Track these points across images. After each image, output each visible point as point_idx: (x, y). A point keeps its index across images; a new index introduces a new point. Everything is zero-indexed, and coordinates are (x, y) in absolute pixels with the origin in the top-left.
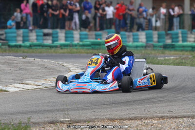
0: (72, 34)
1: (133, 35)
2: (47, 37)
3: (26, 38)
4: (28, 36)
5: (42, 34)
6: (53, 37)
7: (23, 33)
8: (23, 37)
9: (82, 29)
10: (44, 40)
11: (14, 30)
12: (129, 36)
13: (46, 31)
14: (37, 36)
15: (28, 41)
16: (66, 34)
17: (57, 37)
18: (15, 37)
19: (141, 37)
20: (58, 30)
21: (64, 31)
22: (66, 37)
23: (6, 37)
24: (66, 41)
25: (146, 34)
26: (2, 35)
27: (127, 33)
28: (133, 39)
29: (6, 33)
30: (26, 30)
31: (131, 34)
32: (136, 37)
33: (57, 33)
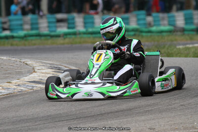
0: (93, 18)
1: (169, 17)
2: (62, 24)
3: (34, 26)
4: (37, 24)
5: (54, 20)
6: (69, 23)
7: (32, 19)
8: (32, 24)
9: (105, 12)
10: (57, 27)
11: (19, 16)
12: (163, 19)
13: (60, 16)
14: (49, 22)
15: (37, 29)
16: (84, 19)
17: (74, 23)
18: (21, 25)
19: (178, 18)
20: (75, 15)
21: (82, 15)
22: (85, 23)
23: (10, 26)
24: (85, 27)
25: (185, 15)
26: (4, 23)
27: (161, 15)
28: (169, 21)
29: (10, 21)
30: (35, 16)
31: (166, 15)
32: (172, 19)
33: (73, 19)
